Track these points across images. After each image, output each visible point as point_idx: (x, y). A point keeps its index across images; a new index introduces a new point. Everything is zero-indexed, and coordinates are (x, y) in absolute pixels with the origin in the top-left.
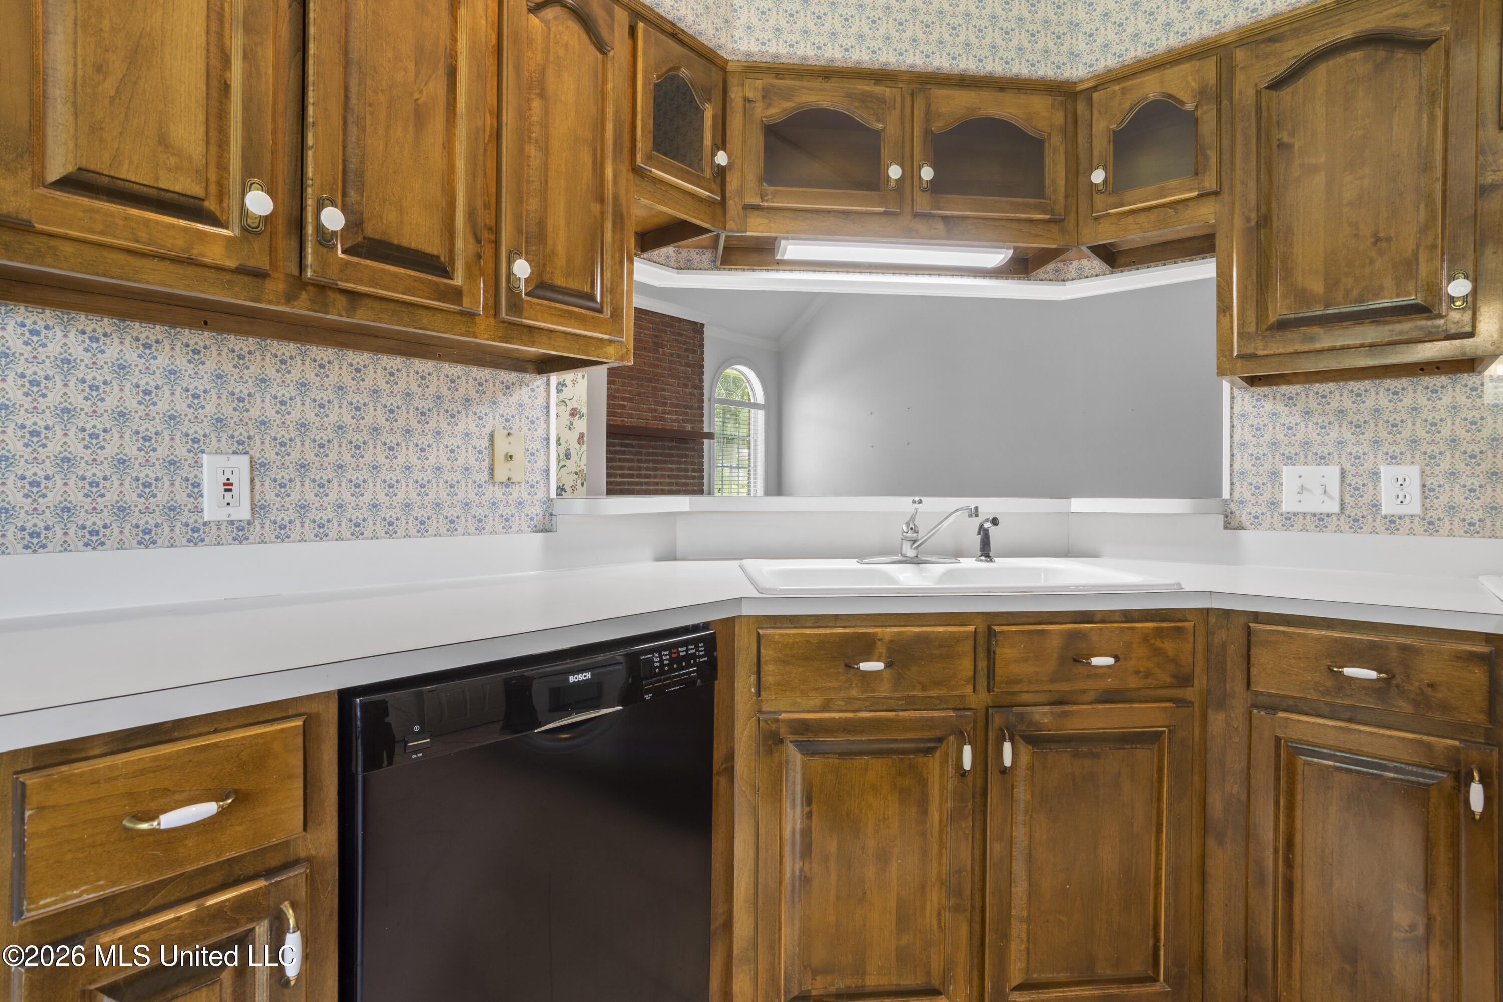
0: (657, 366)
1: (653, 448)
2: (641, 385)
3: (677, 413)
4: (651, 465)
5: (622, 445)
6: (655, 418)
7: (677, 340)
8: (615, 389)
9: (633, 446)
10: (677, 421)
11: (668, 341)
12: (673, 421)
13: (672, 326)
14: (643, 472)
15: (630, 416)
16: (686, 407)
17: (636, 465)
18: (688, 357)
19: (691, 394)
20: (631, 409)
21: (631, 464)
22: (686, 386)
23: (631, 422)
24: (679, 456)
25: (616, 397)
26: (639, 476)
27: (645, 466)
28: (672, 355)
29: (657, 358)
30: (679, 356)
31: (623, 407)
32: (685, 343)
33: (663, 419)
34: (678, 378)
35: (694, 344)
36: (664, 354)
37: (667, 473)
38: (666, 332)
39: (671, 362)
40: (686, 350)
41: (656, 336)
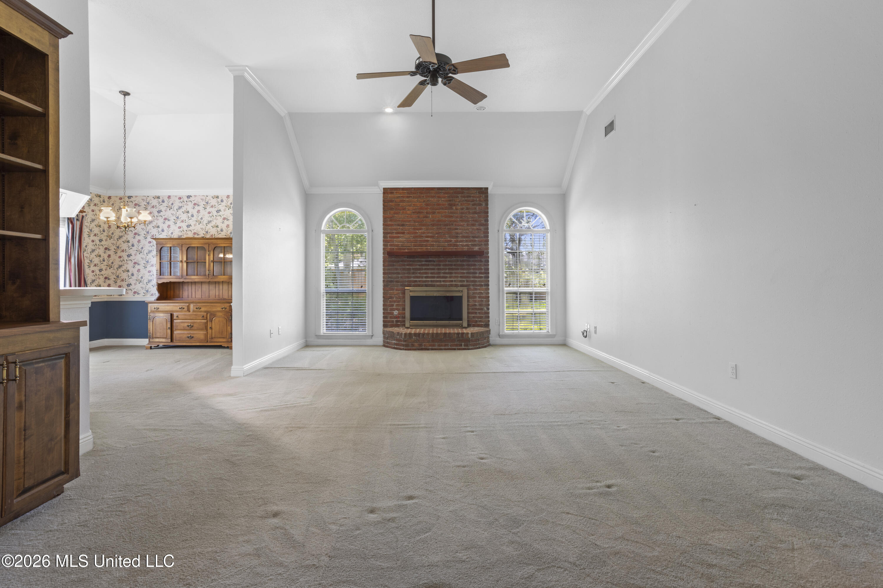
0: (452, 216)
1: (449, 261)
2: (440, 229)
3: (467, 241)
4: (447, 271)
5: (426, 261)
6: (450, 245)
7: (466, 200)
8: (422, 232)
9: (434, 261)
10: (467, 245)
11: (459, 202)
12: (462, 245)
13: (462, 193)
14: (442, 275)
15: (433, 245)
16: (473, 237)
17: (436, 271)
18: (476, 208)
19: (477, 229)
20: (433, 241)
21: (432, 271)
22: (473, 225)
23: (433, 249)
24: (468, 265)
25: (422, 236)
26: (438, 277)
27: (443, 271)
28: (462, 209)
29: (451, 212)
30: (467, 209)
31: (427, 241)
32: (473, 201)
33: (457, 246)
34: (468, 221)
35: (480, 201)
36: (457, 209)
37: (459, 275)
38: (457, 197)
39: (462, 213)
40: (473, 205)
41: (450, 201)
